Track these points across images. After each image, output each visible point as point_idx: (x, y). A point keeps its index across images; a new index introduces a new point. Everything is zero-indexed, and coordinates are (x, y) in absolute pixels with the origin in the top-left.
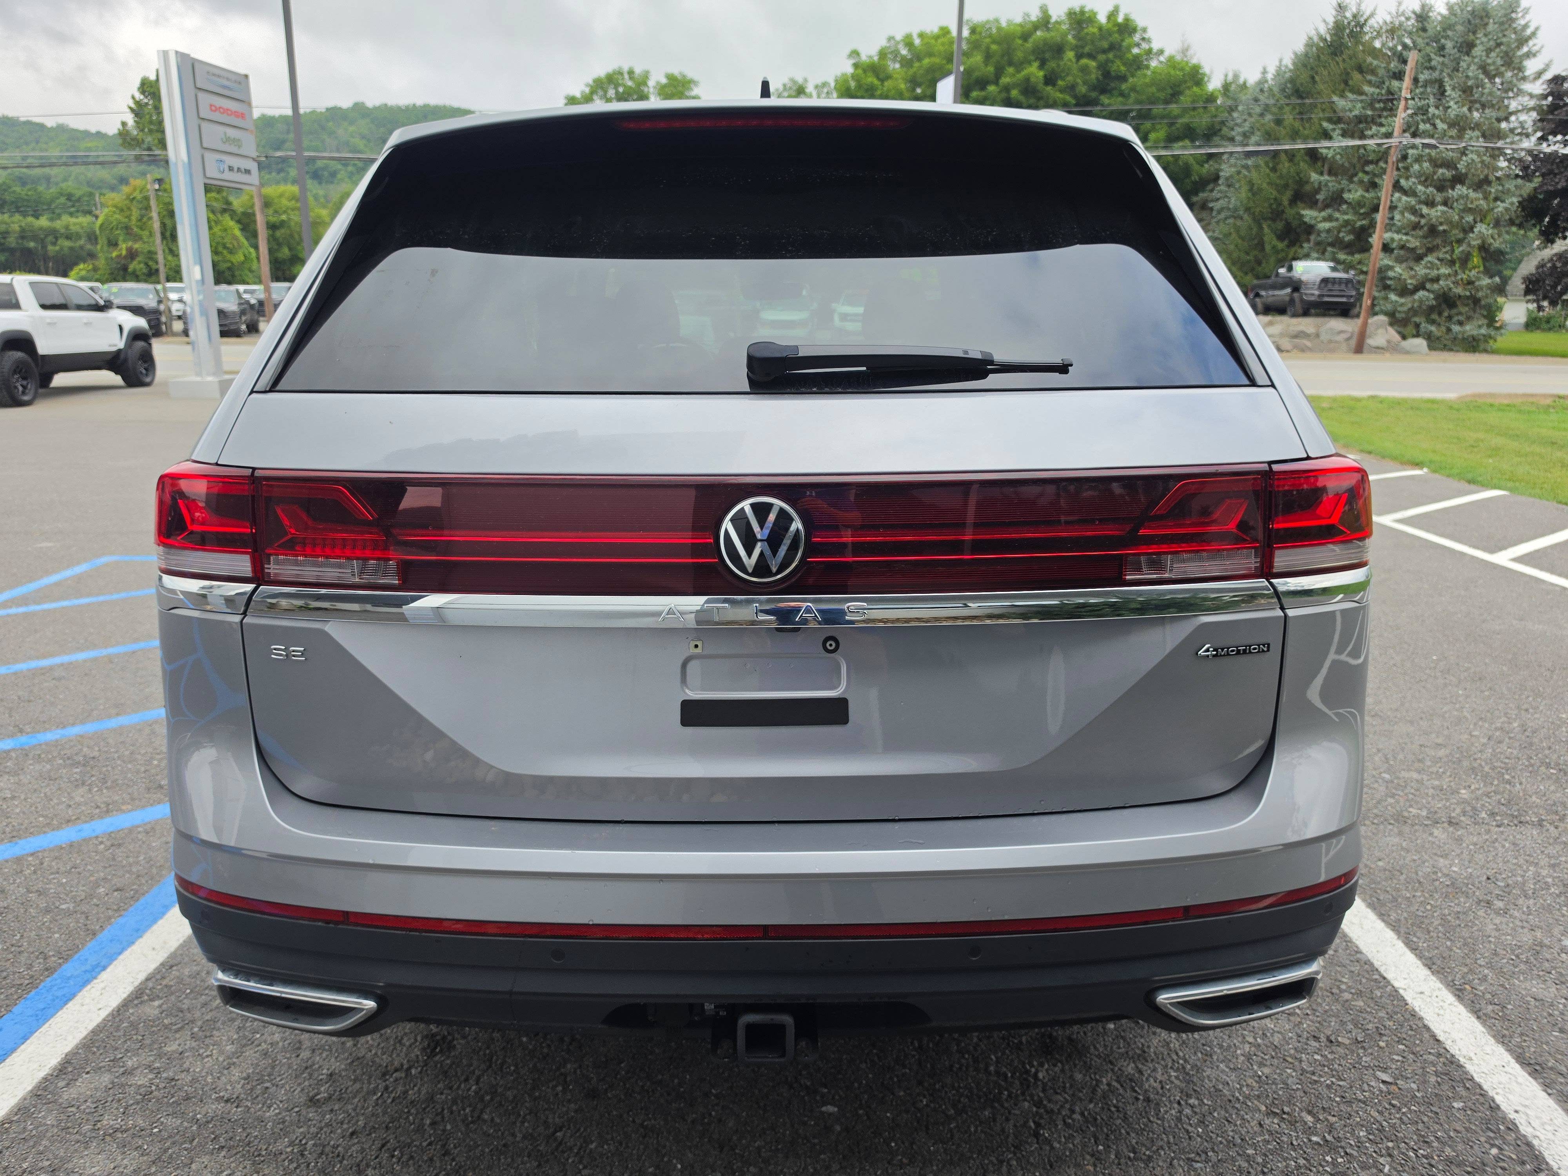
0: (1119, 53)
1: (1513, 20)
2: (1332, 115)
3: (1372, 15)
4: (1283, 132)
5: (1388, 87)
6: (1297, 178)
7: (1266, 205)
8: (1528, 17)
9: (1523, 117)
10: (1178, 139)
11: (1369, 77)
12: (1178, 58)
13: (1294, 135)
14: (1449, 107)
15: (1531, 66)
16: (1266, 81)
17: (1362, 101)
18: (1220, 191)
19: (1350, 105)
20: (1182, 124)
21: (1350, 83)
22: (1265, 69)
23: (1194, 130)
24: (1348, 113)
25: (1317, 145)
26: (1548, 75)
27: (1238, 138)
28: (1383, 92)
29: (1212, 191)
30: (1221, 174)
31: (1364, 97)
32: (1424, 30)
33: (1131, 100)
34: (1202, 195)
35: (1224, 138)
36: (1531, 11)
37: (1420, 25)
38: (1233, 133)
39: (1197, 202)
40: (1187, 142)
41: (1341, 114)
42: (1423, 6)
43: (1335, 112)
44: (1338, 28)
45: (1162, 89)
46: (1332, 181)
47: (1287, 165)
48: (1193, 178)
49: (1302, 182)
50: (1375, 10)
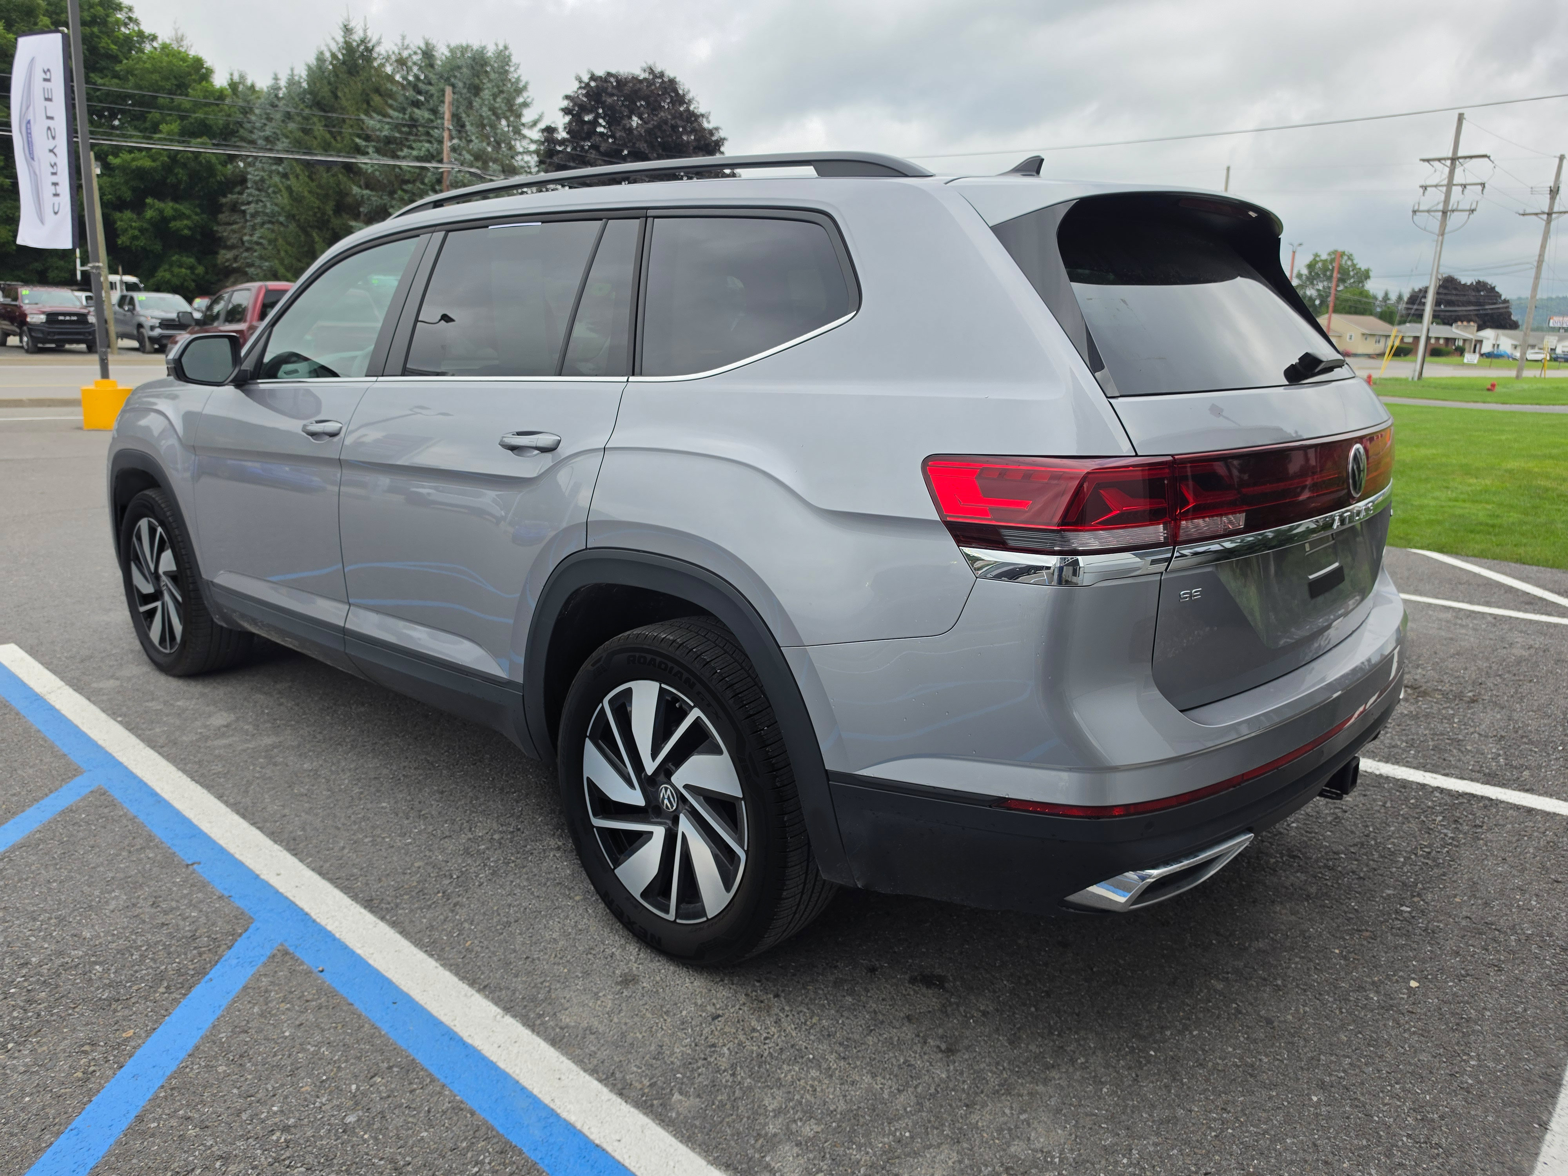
0: (104, 29)
1: (507, 72)
2: (360, 132)
3: (379, 43)
4: (315, 143)
5: (410, 114)
6: (337, 190)
7: (311, 213)
8: (519, 72)
9: (527, 158)
10: (194, 134)
11: (390, 102)
12: (175, 46)
13: (326, 148)
14: (471, 141)
15: (528, 116)
16: (279, 88)
17: (388, 123)
18: (250, 195)
19: (378, 126)
20: (196, 118)
21: (372, 103)
22: (276, 75)
23: (211, 127)
24: (378, 133)
25: (353, 160)
26: (542, 125)
27: (261, 142)
28: (407, 117)
29: (241, 193)
30: (249, 177)
31: (388, 120)
32: (432, 66)
33: (131, 84)
34: (231, 197)
35: (243, 139)
36: (521, 67)
37: (427, 62)
38: (254, 137)
39: (227, 203)
40: (204, 139)
41: (369, 133)
42: (427, 44)
43: (362, 129)
44: (349, 48)
45: (167, 79)
46: (374, 196)
47: (325, 175)
48: (218, 178)
49: (342, 195)
50: (380, 39)
